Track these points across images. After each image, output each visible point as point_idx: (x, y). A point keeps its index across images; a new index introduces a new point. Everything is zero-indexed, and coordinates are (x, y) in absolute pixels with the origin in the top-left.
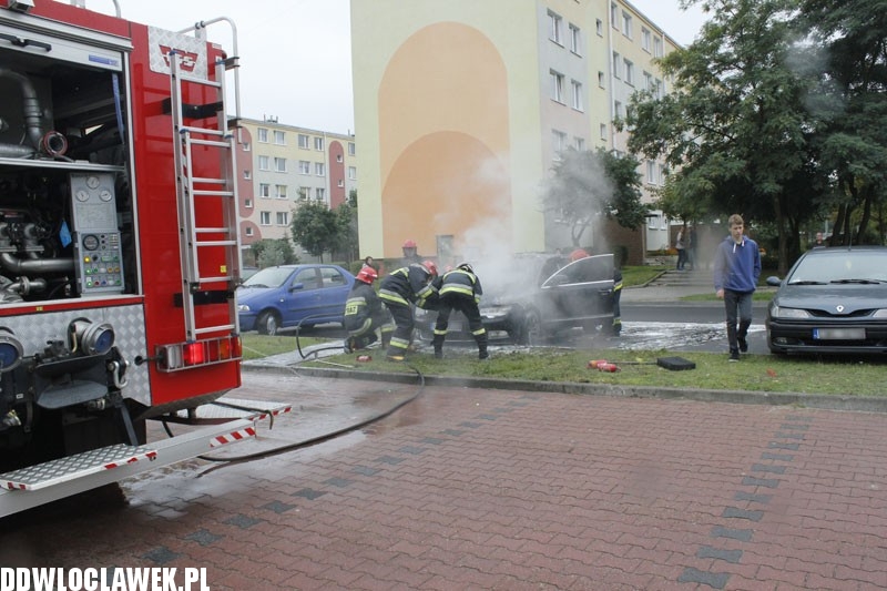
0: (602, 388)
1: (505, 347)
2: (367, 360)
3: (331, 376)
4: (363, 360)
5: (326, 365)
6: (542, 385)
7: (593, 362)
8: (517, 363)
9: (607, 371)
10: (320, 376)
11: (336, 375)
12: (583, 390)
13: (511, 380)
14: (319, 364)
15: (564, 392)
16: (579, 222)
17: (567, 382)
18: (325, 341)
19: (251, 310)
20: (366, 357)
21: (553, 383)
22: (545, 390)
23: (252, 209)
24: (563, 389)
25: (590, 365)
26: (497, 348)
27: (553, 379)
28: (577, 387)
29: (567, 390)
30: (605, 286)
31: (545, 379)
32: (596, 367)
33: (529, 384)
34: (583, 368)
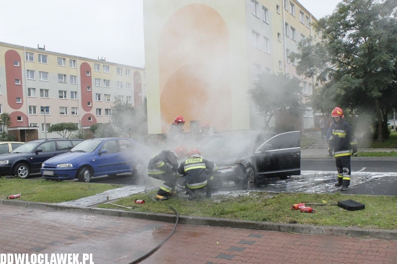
0: (307, 228)
1: (233, 192)
2: (142, 203)
3: (116, 215)
4: (139, 203)
5: (114, 207)
6: (263, 226)
7: (296, 205)
8: (242, 205)
9: (306, 212)
10: (109, 215)
11: (120, 215)
12: (294, 229)
13: (241, 221)
14: (110, 206)
15: (280, 230)
16: (268, 113)
17: (281, 223)
18: (118, 187)
19: (73, 167)
20: (141, 201)
21: (272, 223)
22: (266, 229)
23: (91, 107)
24: (279, 229)
25: (294, 207)
26: (228, 192)
27: (270, 220)
28: (289, 227)
29: (281, 229)
30: (295, 151)
31: (264, 220)
32: (298, 209)
33: (254, 224)
34: (288, 209)
